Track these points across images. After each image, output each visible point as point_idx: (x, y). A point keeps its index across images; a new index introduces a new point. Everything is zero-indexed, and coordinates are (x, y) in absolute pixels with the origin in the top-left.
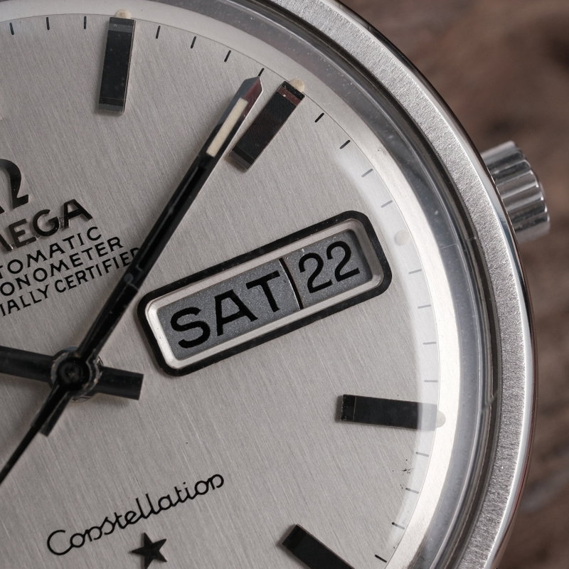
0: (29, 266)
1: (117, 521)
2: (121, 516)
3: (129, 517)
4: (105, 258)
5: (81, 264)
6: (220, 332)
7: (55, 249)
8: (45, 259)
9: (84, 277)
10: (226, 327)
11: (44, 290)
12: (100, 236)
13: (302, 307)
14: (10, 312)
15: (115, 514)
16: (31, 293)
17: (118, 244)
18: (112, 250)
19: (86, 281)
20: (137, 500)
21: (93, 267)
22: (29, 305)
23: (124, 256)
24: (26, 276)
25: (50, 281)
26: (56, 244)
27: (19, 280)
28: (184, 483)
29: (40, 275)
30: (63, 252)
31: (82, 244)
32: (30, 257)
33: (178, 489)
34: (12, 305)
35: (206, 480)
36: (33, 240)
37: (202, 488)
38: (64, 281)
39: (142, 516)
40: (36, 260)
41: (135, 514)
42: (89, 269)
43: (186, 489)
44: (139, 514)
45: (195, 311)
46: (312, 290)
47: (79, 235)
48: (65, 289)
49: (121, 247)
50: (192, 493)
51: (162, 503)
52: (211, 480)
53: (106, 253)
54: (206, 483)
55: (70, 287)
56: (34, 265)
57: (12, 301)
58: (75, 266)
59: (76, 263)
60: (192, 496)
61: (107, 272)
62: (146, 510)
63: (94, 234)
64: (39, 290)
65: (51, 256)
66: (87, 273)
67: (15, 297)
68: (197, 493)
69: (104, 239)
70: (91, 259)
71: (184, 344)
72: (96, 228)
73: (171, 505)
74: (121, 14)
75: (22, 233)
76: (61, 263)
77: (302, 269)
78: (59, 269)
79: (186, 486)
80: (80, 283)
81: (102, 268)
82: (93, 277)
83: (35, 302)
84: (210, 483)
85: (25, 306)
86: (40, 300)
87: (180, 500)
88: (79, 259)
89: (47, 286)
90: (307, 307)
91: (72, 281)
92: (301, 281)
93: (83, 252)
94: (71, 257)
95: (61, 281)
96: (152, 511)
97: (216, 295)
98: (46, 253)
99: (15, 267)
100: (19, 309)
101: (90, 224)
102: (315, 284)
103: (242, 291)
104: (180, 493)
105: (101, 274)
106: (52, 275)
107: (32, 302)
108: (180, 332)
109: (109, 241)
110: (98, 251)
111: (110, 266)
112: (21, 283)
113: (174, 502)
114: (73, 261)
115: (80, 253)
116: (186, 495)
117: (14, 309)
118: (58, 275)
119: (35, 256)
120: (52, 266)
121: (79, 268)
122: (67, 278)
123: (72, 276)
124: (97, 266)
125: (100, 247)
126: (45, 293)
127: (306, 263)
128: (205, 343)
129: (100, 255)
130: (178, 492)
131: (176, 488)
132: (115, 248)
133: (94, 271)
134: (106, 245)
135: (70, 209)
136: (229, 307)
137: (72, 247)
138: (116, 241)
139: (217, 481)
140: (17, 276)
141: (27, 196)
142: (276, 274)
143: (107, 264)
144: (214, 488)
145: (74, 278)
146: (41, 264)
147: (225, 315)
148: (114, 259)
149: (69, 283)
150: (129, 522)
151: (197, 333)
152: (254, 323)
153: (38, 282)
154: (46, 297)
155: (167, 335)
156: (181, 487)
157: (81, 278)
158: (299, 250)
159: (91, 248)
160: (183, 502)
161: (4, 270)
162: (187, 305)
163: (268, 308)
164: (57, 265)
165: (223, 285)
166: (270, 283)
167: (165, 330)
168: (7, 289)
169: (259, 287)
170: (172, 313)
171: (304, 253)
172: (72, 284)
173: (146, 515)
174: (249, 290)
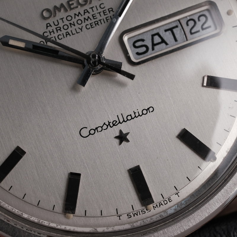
0: (75, 18)
1: (109, 124)
2: (111, 122)
3: (114, 123)
4: (106, 16)
5: (97, 18)
6: (153, 49)
7: (86, 11)
8: (82, 15)
9: (98, 24)
10: (156, 47)
11: (81, 28)
12: (105, 7)
13: (187, 40)
14: (66, 37)
15: (108, 121)
16: (75, 29)
17: (112, 10)
18: (110, 13)
19: (99, 25)
20: (118, 116)
22: (75, 34)
24: (74, 22)
25: (84, 25)
27: (70, 24)
28: (138, 110)
29: (79, 22)
30: (89, 13)
31: (97, 10)
32: (75, 14)
33: (135, 112)
34: (68, 34)
35: (147, 109)
36: (77, 7)
37: (145, 112)
38: (90, 25)
39: (120, 122)
40: (78, 16)
41: (116, 122)
42: (100, 20)
43: (138, 112)
44: (118, 122)
45: (143, 40)
46: (191, 33)
47: (96, 6)
48: (89, 28)
49: (113, 12)
50: (141, 114)
51: (128, 118)
52: (148, 109)
53: (107, 14)
54: (147, 110)
55: (92, 27)
56: (77, 18)
57: (68, 32)
58: (94, 19)
59: (95, 18)
61: (107, 21)
62: (121, 120)
63: (102, 6)
64: (79, 28)
65: (84, 14)
66: (99, 22)
67: (69, 30)
68: (143, 114)
69: (106, 8)
70: (101, 16)
71: (138, 54)
72: (103, 4)
73: (132, 118)
75: (73, 4)
76: (88, 17)
77: (187, 25)
78: (87, 20)
79: (138, 111)
80: (96, 26)
81: (105, 20)
82: (101, 24)
83: (77, 33)
84: (148, 110)
85: (73, 34)
86: (79, 32)
87: (135, 117)
88: (96, 16)
89: (82, 27)
90: (189, 40)
92: (187, 29)
94: (93, 15)
95: (88, 25)
96: (124, 121)
97: (152, 34)
98: (82, 13)
99: (69, 18)
100: (70, 36)
101: (100, 2)
102: (193, 31)
103: (163, 33)
104: (136, 114)
105: (105, 23)
106: (85, 22)
107: (76, 33)
108: (137, 49)
109: (108, 9)
110: (104, 13)
111: (108, 19)
112: (72, 25)
113: (133, 117)
114: (93, 17)
115: (96, 14)
116: (138, 115)
117: (68, 36)
118: (87, 22)
119: (77, 14)
120: (85, 19)
121: (96, 20)
122: (90, 24)
123: (92, 23)
124: (103, 19)
125: (104, 12)
126: (81, 29)
127: (189, 22)
128: (147, 54)
129: (105, 15)
130: (135, 113)
132: (111, 12)
133: (102, 21)
134: (107, 11)
136: (157, 39)
137: (93, 11)
138: (111, 9)
139: (151, 109)
140: (70, 22)
142: (177, 27)
143: (107, 18)
144: (150, 112)
145: (94, 24)
146: (80, 17)
147: (155, 42)
148: (110, 17)
149: (91, 26)
150: (114, 125)
151: (144, 49)
152: (168, 46)
153: (78, 25)
154: (82, 31)
155: (131, 50)
158: (186, 17)
159: (101, 12)
160: (137, 117)
161: (65, 20)
162: (140, 37)
163: (173, 40)
164: (87, 18)
165: (155, 30)
166: (174, 30)
167: (130, 47)
168: (66, 27)
169: (170, 31)
170: (133, 41)
171: (188, 18)
172: (92, 26)
173: (121, 122)
174: (165, 33)
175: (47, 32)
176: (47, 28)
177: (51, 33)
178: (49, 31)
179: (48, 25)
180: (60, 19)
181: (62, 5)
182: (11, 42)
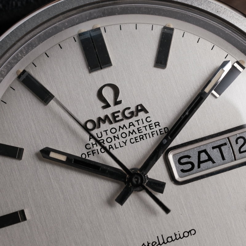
0: (119, 131)
1: (148, 245)
2: (150, 243)
3: (153, 244)
4: (152, 130)
5: (142, 132)
6: (199, 167)
8: (127, 128)
10: (202, 165)
12: (151, 121)
13: (235, 160)
15: (148, 242)
16: (119, 143)
18: (156, 127)
19: (143, 139)
20: (158, 237)
21: (147, 134)
22: (118, 148)
23: (161, 131)
24: (118, 135)
25: (128, 138)
26: (132, 123)
27: (114, 137)
28: (179, 232)
29: (124, 135)
30: (134, 126)
31: (143, 123)
32: (120, 127)
34: (111, 147)
35: (188, 231)
36: (122, 120)
37: (186, 234)
38: (134, 139)
39: (159, 244)
40: (123, 128)
41: (156, 243)
42: (145, 135)
43: (179, 234)
44: (158, 243)
45: (189, 157)
46: (240, 152)
47: (142, 119)
48: (134, 142)
49: (160, 126)
50: (182, 236)
51: (168, 239)
52: (190, 231)
53: (153, 128)
54: (188, 233)
55: (136, 142)
56: (122, 131)
57: (111, 145)
58: (139, 133)
59: (140, 131)
60: (181, 237)
61: (153, 136)
62: (161, 242)
63: (148, 120)
64: (123, 142)
65: (129, 128)
68: (184, 236)
69: (153, 122)
70: (146, 130)
71: (183, 171)
72: (150, 117)
73: (172, 240)
74: (168, 25)
75: (118, 116)
76: (133, 131)
77: (237, 143)
78: (132, 134)
79: (179, 233)
80: (141, 140)
81: (151, 134)
82: (147, 138)
83: (121, 147)
84: (190, 233)
85: (116, 148)
86: (123, 146)
87: (176, 239)
89: (126, 140)
90: (237, 160)
91: (138, 139)
92: (236, 148)
93: (143, 127)
94: (138, 129)
96: (164, 242)
97: (198, 151)
98: (127, 126)
99: (113, 131)
100: (113, 149)
101: (147, 115)
102: (242, 150)
103: (210, 150)
105: (150, 137)
106: (129, 136)
108: (181, 166)
109: (155, 123)
110: (150, 127)
111: (154, 134)
112: (116, 138)
113: (173, 239)
116: (179, 237)
117: (111, 149)
118: (132, 136)
120: (129, 132)
121: (141, 134)
123: (137, 137)
124: (149, 133)
126: (125, 143)
127: (239, 140)
128: (192, 171)
129: (150, 129)
130: (176, 235)
131: (175, 233)
133: (147, 136)
134: (153, 125)
135: (139, 108)
136: (204, 157)
137: (139, 125)
138: (158, 124)
139: (193, 232)
140: (114, 135)
141: (121, 100)
142: (225, 144)
144: (191, 235)
146: (125, 130)
147: (201, 160)
148: (156, 131)
149: (136, 140)
151: (189, 166)
152: (215, 164)
153: (122, 138)
154: (126, 145)
155: (176, 166)
156: (177, 233)
158: (236, 135)
159: (147, 126)
160: (177, 240)
161: (108, 132)
162: (186, 154)
163: (221, 158)
165: (202, 147)
166: (223, 148)
167: (175, 164)
168: (109, 140)
169: (218, 149)
170: (179, 157)
171: (238, 136)
173: (161, 244)
174: (213, 150)
175: (89, 144)
176: (90, 140)
177: (94, 146)
178: (92, 143)
179: (91, 137)
180: (104, 131)
181: (107, 117)
182: (52, 155)
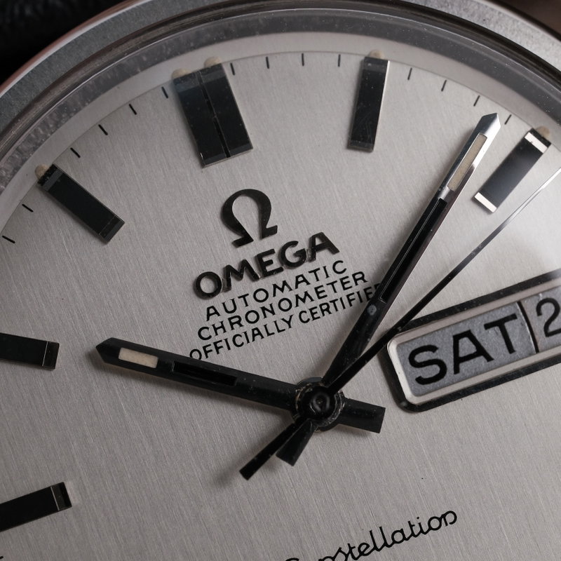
0: (274, 295)
1: (350, 552)
2: (354, 547)
3: (362, 549)
4: (349, 291)
5: (326, 296)
6: (457, 370)
7: (300, 280)
9: (327, 310)
10: (463, 366)
11: (288, 320)
12: (345, 270)
13: (537, 351)
14: (254, 340)
15: (349, 545)
16: (275, 322)
17: (362, 278)
18: (357, 284)
19: (330, 313)
20: (371, 532)
21: (337, 300)
22: (273, 334)
23: (368, 291)
24: (271, 305)
25: (295, 311)
26: (302, 276)
27: (264, 309)
28: (418, 518)
29: (285, 305)
30: (308, 283)
31: (327, 276)
32: (275, 286)
33: (412, 524)
34: (256, 333)
35: (439, 516)
36: (279, 270)
37: (435, 524)
38: (309, 313)
39: (375, 548)
40: (282, 290)
41: (368, 546)
42: (333, 302)
43: (420, 524)
44: (372, 546)
45: (432, 348)
46: (548, 334)
47: (325, 268)
48: (309, 320)
49: (365, 281)
50: (425, 528)
51: (395, 537)
52: (444, 516)
53: (351, 287)
54: (440, 520)
55: (314, 319)
56: (279, 295)
57: (257, 329)
58: (319, 298)
59: (321, 295)
60: (425, 531)
61: (351, 305)
62: (380, 543)
63: (339, 267)
64: (283, 319)
65: (297, 287)
66: (331, 305)
67: (260, 325)
68: (430, 528)
69: (349, 273)
70: (335, 292)
71: (420, 381)
72: (342, 262)
73: (405, 539)
74: (375, 54)
75: (270, 262)
76: (306, 294)
77: (539, 313)
78: (304, 300)
79: (419, 521)
80: (324, 315)
81: (345, 301)
82: (337, 310)
83: (279, 331)
84: (443, 520)
85: (269, 334)
86: (284, 330)
87: (413, 534)
88: (324, 291)
89: (291, 317)
90: (543, 351)
91: (316, 313)
92: (538, 324)
93: (328, 284)
94: (316, 289)
95: (305, 312)
96: (385, 544)
97: (454, 334)
98: (292, 283)
99: (261, 295)
100: (262, 337)
101: (335, 258)
102: (551, 328)
103: (480, 332)
104: (413, 528)
105: (344, 308)
106: (297, 305)
107: (276, 331)
108: (417, 369)
109: (354, 275)
110: (343, 284)
111: (354, 299)
112: (266, 311)
113: (407, 537)
114: (318, 293)
115: (325, 285)
116: (419, 530)
117: (258, 337)
118: (302, 306)
119: (281, 286)
120: (297, 297)
121: (324, 301)
122: (311, 310)
123: (316, 308)
124: (341, 299)
125: (344, 281)
126: (289, 323)
127: (544, 307)
128: (441, 382)
129: (345, 289)
130: (411, 526)
131: (409, 522)
132: (359, 282)
133: (338, 304)
134: (351, 279)
135: (318, 242)
136: (466, 347)
137: (318, 280)
138: (360, 276)
139: (450, 518)
140: (261, 305)
141: (276, 226)
142: (514, 317)
143: (351, 297)
144: (447, 524)
145: (318, 310)
146: (287, 294)
147: (462, 354)
148: (358, 293)
149: (313, 314)
150: (362, 554)
151: (435, 370)
152: (492, 363)
153: (282, 312)
154: (290, 327)
155: (405, 370)
156: (414, 522)
157: (325, 310)
158: (537, 295)
159: (336, 282)
160: (416, 536)
161: (250, 299)
162: (426, 342)
163: (505, 349)
164: (302, 296)
165: (461, 324)
166: (508, 325)
167: (403, 365)
168: (252, 317)
169: (497, 328)
170: (410, 350)
171: (542, 297)
172: (315, 316)
173: (379, 548)
174: (487, 331)
175: (208, 328)
176: (208, 319)
177: (218, 331)
178: (213, 326)
179: (212, 311)
180: (239, 297)
181: (244, 264)
182: (125, 355)
